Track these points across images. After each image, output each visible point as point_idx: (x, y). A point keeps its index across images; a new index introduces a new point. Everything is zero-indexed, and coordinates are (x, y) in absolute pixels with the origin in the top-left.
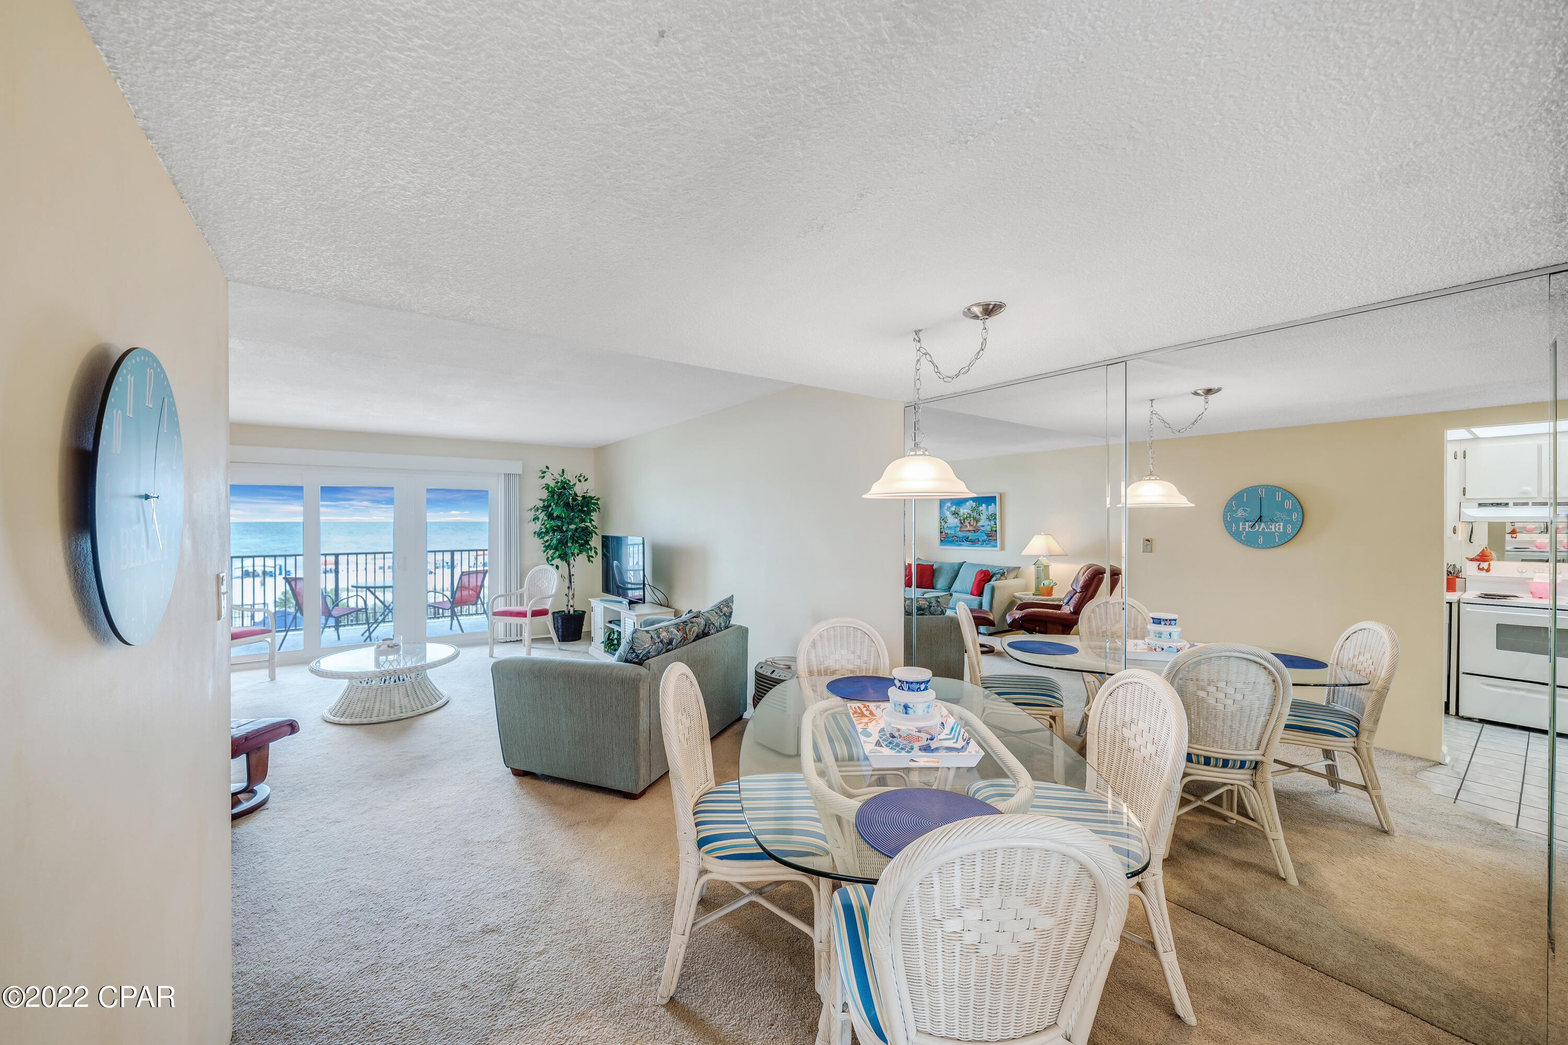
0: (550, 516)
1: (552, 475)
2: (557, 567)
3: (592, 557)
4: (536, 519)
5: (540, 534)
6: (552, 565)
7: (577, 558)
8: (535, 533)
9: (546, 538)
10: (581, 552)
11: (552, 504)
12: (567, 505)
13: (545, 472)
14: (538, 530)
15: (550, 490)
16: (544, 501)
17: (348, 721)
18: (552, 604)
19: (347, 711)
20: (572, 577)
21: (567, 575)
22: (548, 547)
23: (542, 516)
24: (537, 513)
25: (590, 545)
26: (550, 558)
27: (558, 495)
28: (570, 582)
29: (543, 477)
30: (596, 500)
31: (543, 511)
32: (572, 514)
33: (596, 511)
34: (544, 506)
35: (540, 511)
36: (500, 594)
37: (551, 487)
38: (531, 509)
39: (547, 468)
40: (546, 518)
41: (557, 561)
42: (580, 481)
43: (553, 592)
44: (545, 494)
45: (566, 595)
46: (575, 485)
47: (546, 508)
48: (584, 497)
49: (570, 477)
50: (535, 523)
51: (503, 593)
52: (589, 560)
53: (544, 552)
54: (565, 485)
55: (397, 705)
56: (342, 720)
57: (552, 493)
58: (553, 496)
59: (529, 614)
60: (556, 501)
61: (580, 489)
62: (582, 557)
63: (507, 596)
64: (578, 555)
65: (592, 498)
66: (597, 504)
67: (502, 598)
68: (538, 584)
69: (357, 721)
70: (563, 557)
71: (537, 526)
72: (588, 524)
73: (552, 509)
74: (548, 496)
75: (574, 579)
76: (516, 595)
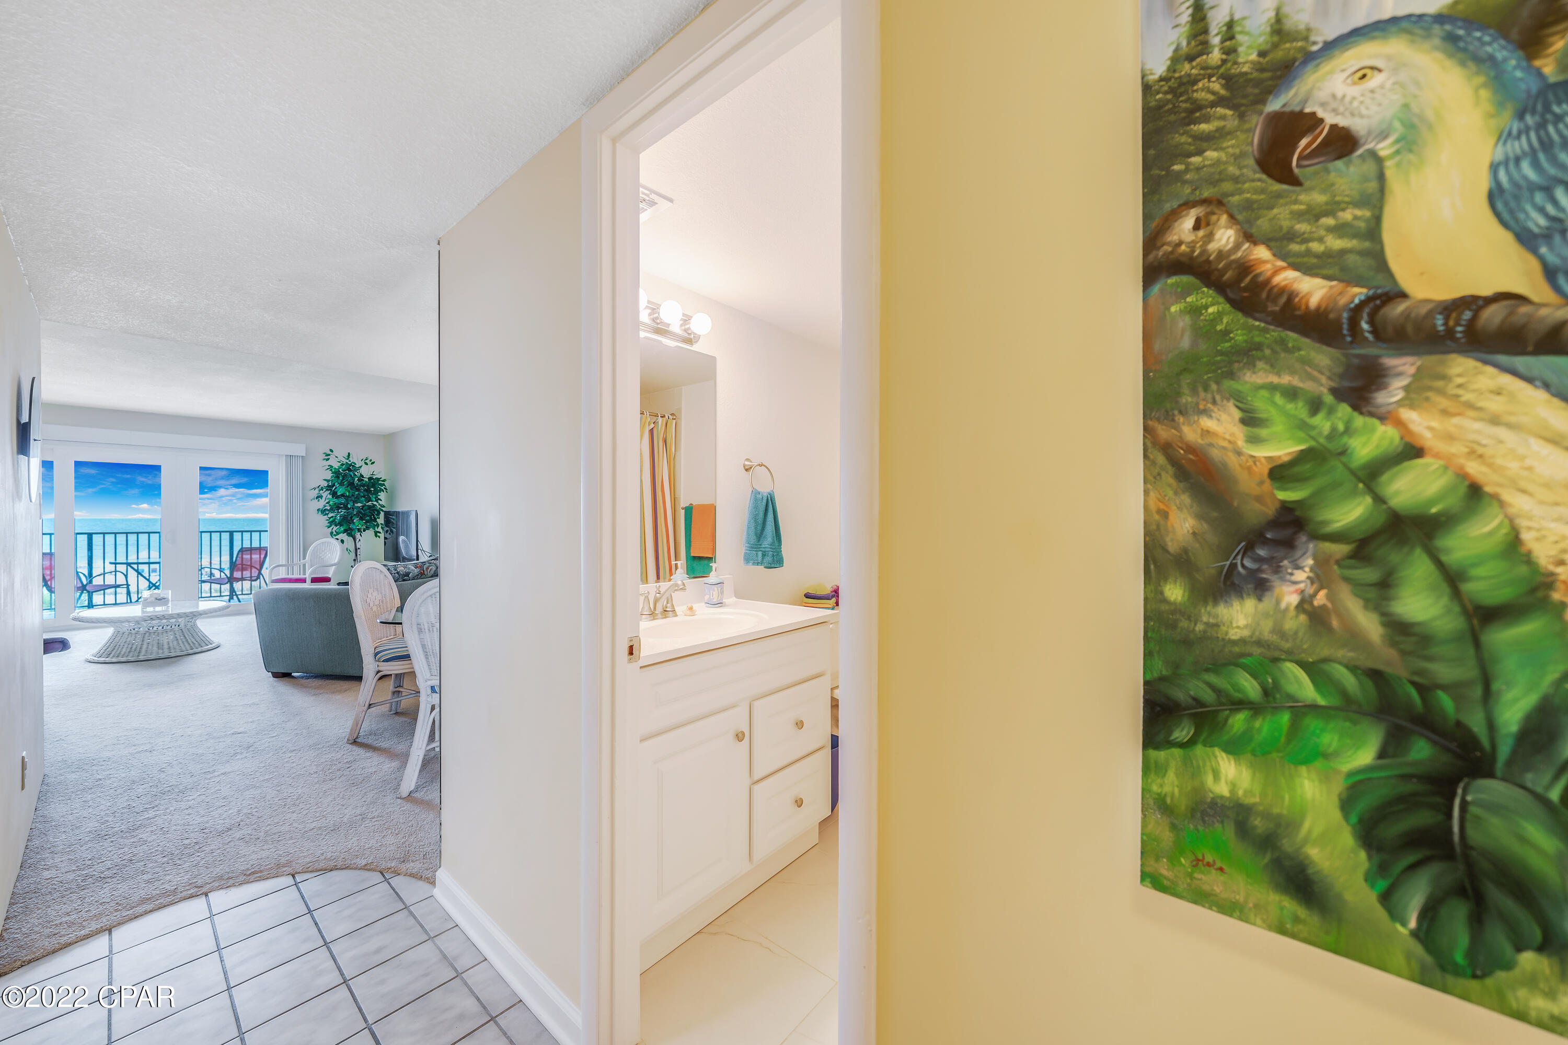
0: (334, 494)
1: (336, 457)
2: (342, 541)
3: (380, 533)
4: (319, 497)
5: (323, 511)
6: (338, 539)
7: (364, 534)
8: (318, 510)
9: (331, 515)
10: (368, 528)
11: (336, 484)
12: (351, 484)
13: (329, 455)
14: (321, 507)
15: (333, 470)
16: (328, 481)
17: (114, 660)
18: (335, 573)
19: (113, 653)
20: (358, 551)
21: (352, 548)
22: (332, 522)
23: (326, 494)
24: (321, 492)
25: (377, 522)
26: (335, 533)
27: (343, 476)
28: (356, 555)
29: (328, 460)
30: (382, 481)
31: (327, 490)
32: (357, 493)
33: (383, 491)
34: (328, 486)
35: (324, 490)
36: (281, 564)
37: (335, 468)
38: (315, 489)
39: (331, 451)
40: (331, 497)
41: (344, 536)
42: (366, 464)
43: (336, 561)
44: (329, 475)
46: (361, 467)
47: (329, 488)
48: (370, 479)
49: (356, 460)
50: (319, 501)
51: (284, 563)
52: (376, 536)
53: (329, 527)
54: (350, 468)
55: (166, 646)
56: (108, 660)
57: (337, 474)
58: (338, 477)
59: (310, 581)
60: (339, 481)
61: (366, 472)
62: (370, 532)
63: (289, 565)
64: (364, 531)
65: (378, 479)
66: (384, 485)
67: (284, 568)
68: (321, 555)
69: (124, 659)
70: (349, 532)
71: (321, 504)
72: (375, 503)
73: (336, 488)
74: (332, 477)
75: (360, 552)
76: (299, 566)
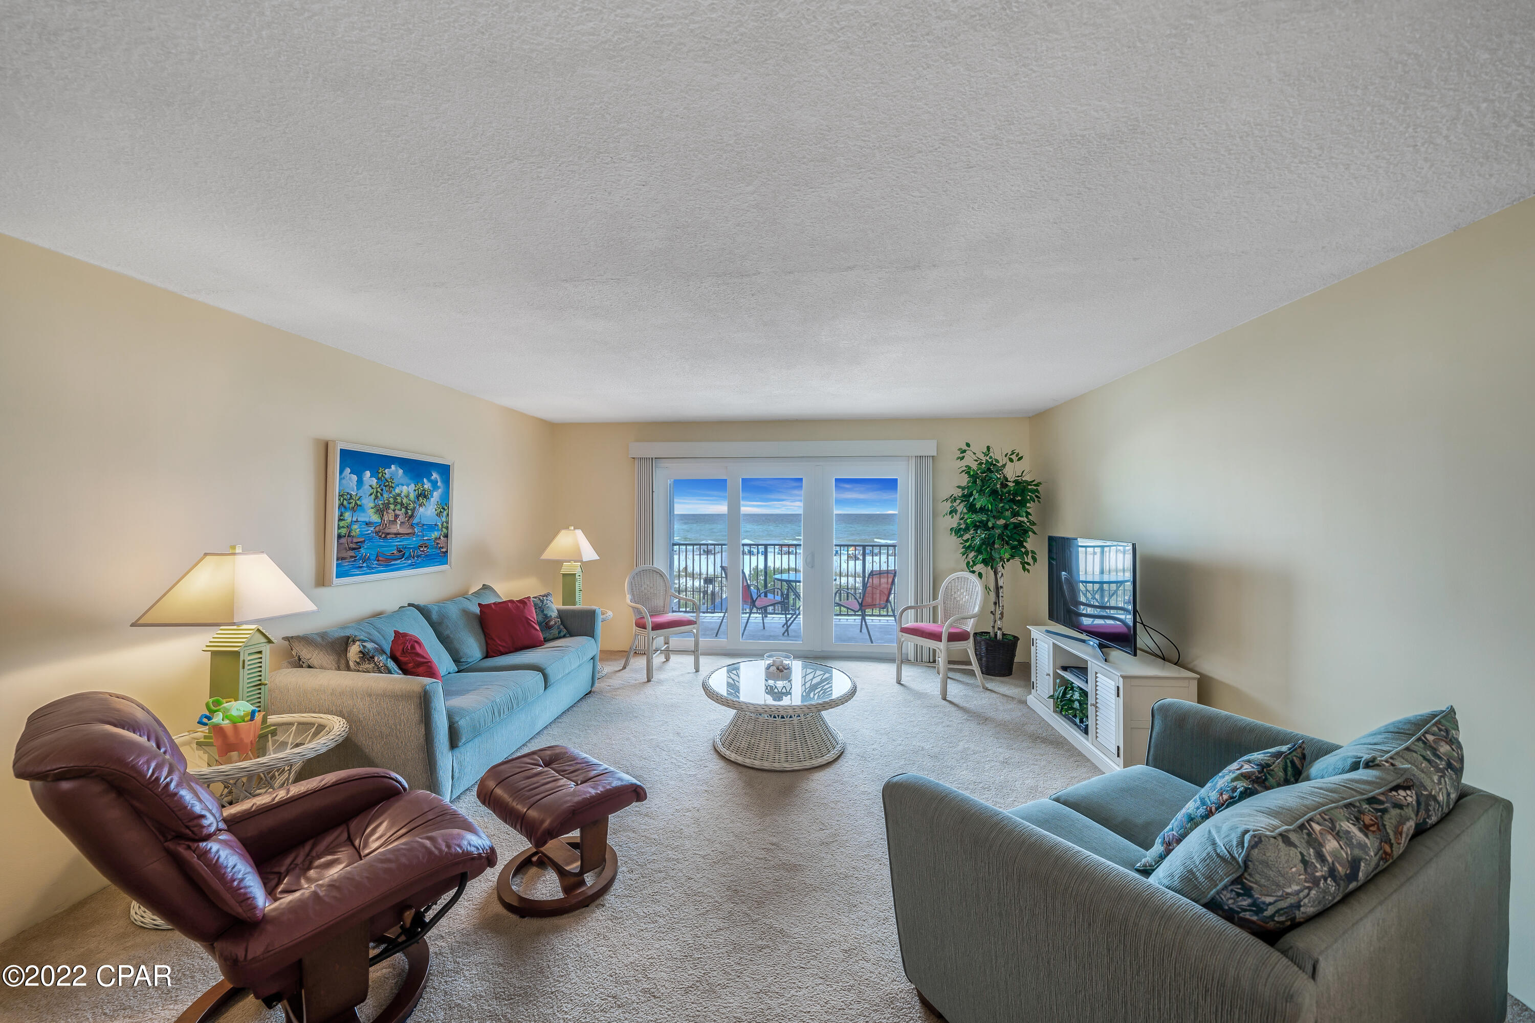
0: (972, 508)
1: (975, 454)
2: (980, 575)
3: (1029, 564)
4: (953, 511)
5: (958, 532)
6: (973, 572)
7: (1008, 565)
8: (952, 529)
9: (967, 536)
10: (1012, 557)
11: (974, 492)
12: (994, 492)
13: (964, 451)
14: (955, 525)
15: (972, 473)
16: (963, 488)
18: (976, 625)
20: (1001, 591)
21: (992, 586)
22: (967, 549)
23: (961, 508)
24: (955, 504)
25: (1025, 547)
26: (971, 563)
27: (982, 480)
28: (998, 597)
29: (962, 458)
30: (1035, 485)
31: (962, 501)
32: (1001, 505)
33: (1034, 501)
34: (964, 496)
35: (958, 501)
36: (910, 605)
37: (974, 470)
38: (947, 500)
39: (968, 445)
40: (965, 510)
41: (979, 567)
42: (1011, 460)
43: (977, 609)
44: (964, 480)
45: (992, 612)
46: (1004, 466)
47: (966, 497)
48: (1017, 482)
49: (998, 454)
50: (952, 517)
51: (913, 605)
52: (1024, 569)
53: (963, 555)
54: (991, 467)
55: (783, 749)
56: (728, 753)
57: (974, 478)
58: (975, 482)
59: (944, 637)
60: (979, 488)
61: (1011, 472)
62: (1016, 562)
63: (918, 608)
64: (1008, 560)
65: (1029, 483)
66: (1037, 491)
67: (913, 610)
68: (956, 596)
70: (989, 561)
71: (954, 521)
72: (1025, 519)
73: (974, 499)
74: (968, 482)
75: (1003, 593)
76: (928, 609)
